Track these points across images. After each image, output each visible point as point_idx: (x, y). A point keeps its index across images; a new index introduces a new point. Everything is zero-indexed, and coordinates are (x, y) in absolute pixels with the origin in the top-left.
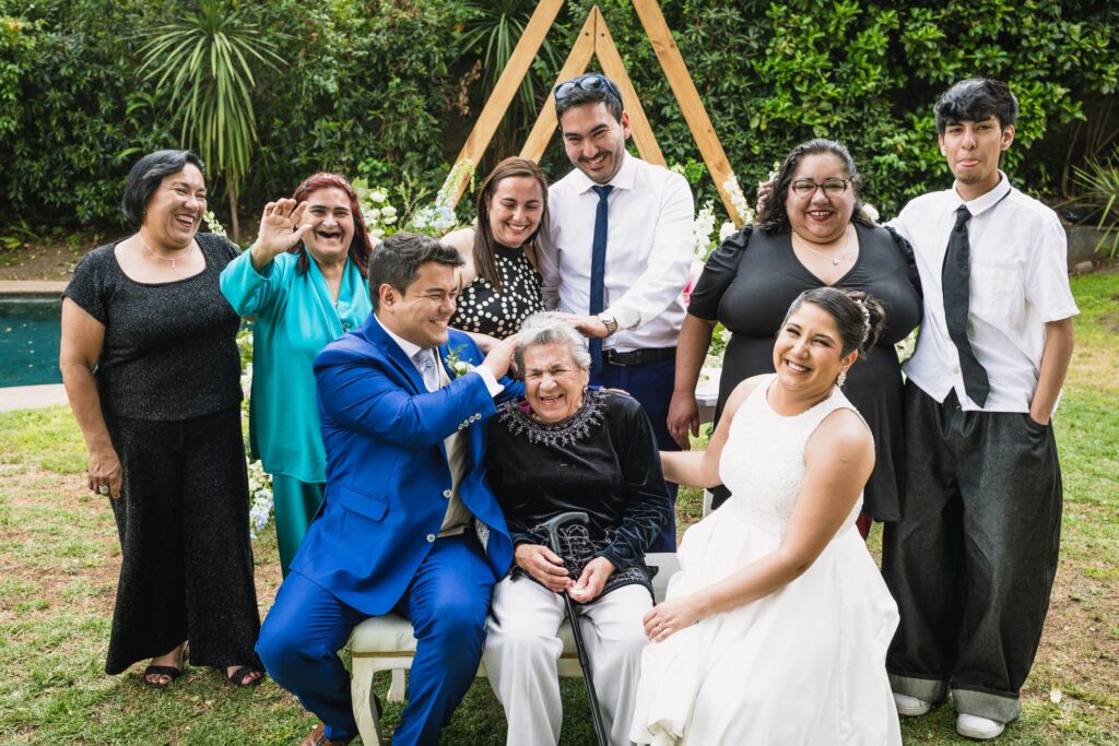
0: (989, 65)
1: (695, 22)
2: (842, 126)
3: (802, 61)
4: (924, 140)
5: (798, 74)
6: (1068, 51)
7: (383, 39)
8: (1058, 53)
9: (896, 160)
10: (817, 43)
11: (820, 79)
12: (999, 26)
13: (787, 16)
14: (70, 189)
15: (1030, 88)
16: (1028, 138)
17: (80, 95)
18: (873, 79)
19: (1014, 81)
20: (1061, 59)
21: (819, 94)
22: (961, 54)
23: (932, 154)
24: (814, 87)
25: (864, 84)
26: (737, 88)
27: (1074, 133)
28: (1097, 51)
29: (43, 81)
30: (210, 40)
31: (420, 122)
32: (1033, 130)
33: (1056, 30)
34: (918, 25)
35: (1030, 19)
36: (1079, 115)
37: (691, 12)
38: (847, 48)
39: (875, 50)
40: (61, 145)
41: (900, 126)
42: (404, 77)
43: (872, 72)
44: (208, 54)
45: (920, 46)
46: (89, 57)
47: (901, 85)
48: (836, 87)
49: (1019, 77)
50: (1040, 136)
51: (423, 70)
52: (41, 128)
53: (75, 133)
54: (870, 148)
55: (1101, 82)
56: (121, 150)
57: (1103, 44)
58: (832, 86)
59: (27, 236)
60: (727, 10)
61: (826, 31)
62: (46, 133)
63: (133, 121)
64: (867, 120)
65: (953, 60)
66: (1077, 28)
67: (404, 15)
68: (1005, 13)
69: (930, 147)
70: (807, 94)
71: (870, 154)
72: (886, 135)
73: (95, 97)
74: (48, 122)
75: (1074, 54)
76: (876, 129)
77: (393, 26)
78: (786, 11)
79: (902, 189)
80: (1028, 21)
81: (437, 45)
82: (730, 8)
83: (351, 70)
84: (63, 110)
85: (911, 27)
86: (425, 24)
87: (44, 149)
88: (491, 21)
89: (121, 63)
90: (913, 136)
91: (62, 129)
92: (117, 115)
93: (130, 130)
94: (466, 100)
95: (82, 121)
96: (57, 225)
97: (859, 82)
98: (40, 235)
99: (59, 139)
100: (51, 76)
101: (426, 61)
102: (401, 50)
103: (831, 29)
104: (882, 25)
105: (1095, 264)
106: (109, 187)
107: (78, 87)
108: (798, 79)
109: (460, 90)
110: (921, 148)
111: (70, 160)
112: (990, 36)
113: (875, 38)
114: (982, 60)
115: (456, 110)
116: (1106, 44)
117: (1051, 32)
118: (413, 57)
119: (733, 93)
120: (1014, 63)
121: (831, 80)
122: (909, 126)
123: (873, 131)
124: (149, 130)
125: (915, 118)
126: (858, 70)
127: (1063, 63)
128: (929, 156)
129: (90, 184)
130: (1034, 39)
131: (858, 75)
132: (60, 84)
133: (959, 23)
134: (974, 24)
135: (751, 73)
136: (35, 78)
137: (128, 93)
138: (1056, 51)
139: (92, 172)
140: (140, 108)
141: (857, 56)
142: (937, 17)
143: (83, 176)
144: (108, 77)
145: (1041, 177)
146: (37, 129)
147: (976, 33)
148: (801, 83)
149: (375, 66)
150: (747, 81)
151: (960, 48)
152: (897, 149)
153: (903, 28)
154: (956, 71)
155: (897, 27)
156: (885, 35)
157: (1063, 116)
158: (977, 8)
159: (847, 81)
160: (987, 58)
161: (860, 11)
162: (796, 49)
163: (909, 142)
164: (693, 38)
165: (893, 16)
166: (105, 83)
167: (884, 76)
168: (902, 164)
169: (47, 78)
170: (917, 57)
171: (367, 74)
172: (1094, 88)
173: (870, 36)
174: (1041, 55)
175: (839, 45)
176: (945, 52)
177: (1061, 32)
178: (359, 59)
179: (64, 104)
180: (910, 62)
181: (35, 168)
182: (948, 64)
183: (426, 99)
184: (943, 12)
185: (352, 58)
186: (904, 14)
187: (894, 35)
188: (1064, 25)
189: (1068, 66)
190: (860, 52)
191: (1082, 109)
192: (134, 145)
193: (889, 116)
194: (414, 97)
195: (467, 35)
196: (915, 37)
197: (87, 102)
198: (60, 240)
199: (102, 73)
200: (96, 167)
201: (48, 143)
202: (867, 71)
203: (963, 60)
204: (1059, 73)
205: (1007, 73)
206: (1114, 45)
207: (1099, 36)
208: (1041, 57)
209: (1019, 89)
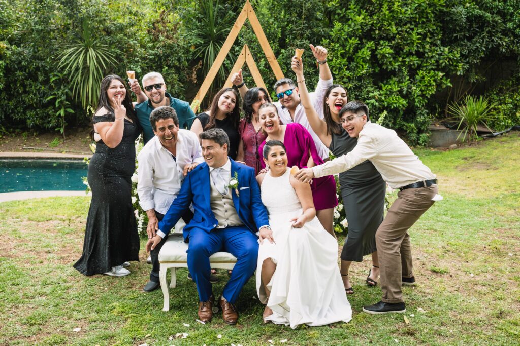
0: (412, 64)
1: (291, 45)
2: (352, 88)
3: (335, 62)
4: (386, 94)
5: (334, 67)
6: (444, 58)
7: (160, 51)
8: (440, 59)
9: (375, 102)
10: (342, 54)
11: (343, 69)
12: (416, 48)
13: (329, 44)
14: (24, 113)
15: (429, 73)
16: (429, 94)
17: (30, 73)
18: (365, 69)
19: (422, 70)
20: (441, 61)
21: (343, 75)
22: (400, 59)
23: (390, 100)
24: (341, 72)
25: (361, 71)
26: (309, 72)
27: (449, 92)
28: (455, 58)
29: (14, 67)
30: (87, 51)
31: (176, 86)
32: (430, 90)
33: (439, 50)
34: (383, 47)
35: (428, 45)
36: (449, 84)
37: (290, 41)
38: (354, 56)
39: (366, 57)
40: (21, 94)
41: (377, 88)
42: (169, 67)
43: (364, 66)
44: (86, 57)
45: (384, 56)
46: (35, 57)
47: (377, 71)
48: (350, 72)
49: (424, 69)
50: (433, 92)
51: (177, 64)
52: (13, 87)
53: (27, 89)
54: (364, 97)
55: (457, 71)
56: (47, 97)
57: (458, 55)
58: (348, 72)
59: (4, 133)
60: (304, 40)
61: (345, 50)
62: (15, 89)
63: (53, 84)
64: (363, 86)
65: (398, 61)
66: (447, 49)
67: (169, 41)
68: (418, 43)
69: (389, 97)
70: (338, 75)
71: (364, 100)
72: (371, 92)
73: (36, 74)
74: (16, 84)
75: (446, 60)
76: (367, 89)
77: (165, 46)
78: (329, 41)
80: (427, 46)
81: (184, 54)
82: (306, 40)
83: (147, 64)
84: (23, 79)
85: (380, 48)
86: (178, 45)
87: (13, 95)
88: (206, 44)
89: (48, 60)
90: (382, 92)
91: (22, 88)
92: (46, 82)
93: (51, 88)
94: (195, 77)
95: (31, 84)
96: (18, 128)
97: (359, 71)
98: (10, 133)
99: (20, 92)
100: (18, 65)
101: (179, 60)
102: (168, 56)
103: (347, 49)
104: (368, 47)
105: (458, 146)
106: (41, 112)
107: (29, 70)
108: (334, 69)
109: (193, 73)
110: (385, 97)
111: (24, 100)
112: (412, 52)
113: (365, 52)
114: (409, 62)
115: (191, 81)
116: (459, 55)
117: (437, 51)
118: (173, 59)
119: (307, 75)
120: (422, 63)
121: (347, 69)
122: (380, 88)
123: (365, 90)
124: (59, 88)
125: (383, 85)
126: (359, 65)
127: (442, 63)
128: (388, 100)
129: (33, 111)
130: (430, 53)
131: (358, 67)
132: (22, 69)
133: (400, 46)
134: (405, 47)
136: (11, 66)
137: (50, 73)
138: (439, 58)
139: (34, 105)
140: (56, 79)
141: (358, 60)
142: (390, 44)
143: (30, 107)
144: (42, 66)
145: (436, 110)
146: (11, 87)
147: (406, 51)
148: (335, 70)
149: (157, 62)
150: (313, 69)
151: (400, 57)
152: (375, 98)
153: (377, 48)
154: (398, 66)
155: (374, 48)
156: (369, 51)
157: (442, 85)
158: (407, 41)
159: (354, 70)
160: (411, 61)
161: (359, 42)
162: (333, 57)
163: (380, 95)
164: (290, 52)
165: (372, 44)
166: (41, 69)
167: (370, 68)
168: (377, 104)
169: (16, 66)
170: (383, 60)
171: (154, 65)
172: (454, 73)
173: (363, 52)
174: (433, 60)
175: (350, 55)
176: (394, 58)
177: (441, 51)
178: (150, 60)
179: (23, 77)
180: (380, 62)
181: (10, 104)
182: (395, 63)
183: (178, 76)
184: (393, 42)
185: (147, 59)
186: (377, 43)
187: (373, 51)
188: (442, 48)
189: (444, 64)
190: (360, 58)
191: (450, 82)
192: (53, 95)
193: (372, 84)
194: (174, 75)
195: (196, 49)
196: (381, 52)
197: (33, 76)
198: (18, 135)
199: (40, 64)
200: (36, 103)
201: (15, 94)
202: (362, 65)
203: (402, 62)
204: (440, 67)
205: (420, 67)
206: (462, 55)
207: (455, 52)
208: (433, 61)
209: (424, 73)
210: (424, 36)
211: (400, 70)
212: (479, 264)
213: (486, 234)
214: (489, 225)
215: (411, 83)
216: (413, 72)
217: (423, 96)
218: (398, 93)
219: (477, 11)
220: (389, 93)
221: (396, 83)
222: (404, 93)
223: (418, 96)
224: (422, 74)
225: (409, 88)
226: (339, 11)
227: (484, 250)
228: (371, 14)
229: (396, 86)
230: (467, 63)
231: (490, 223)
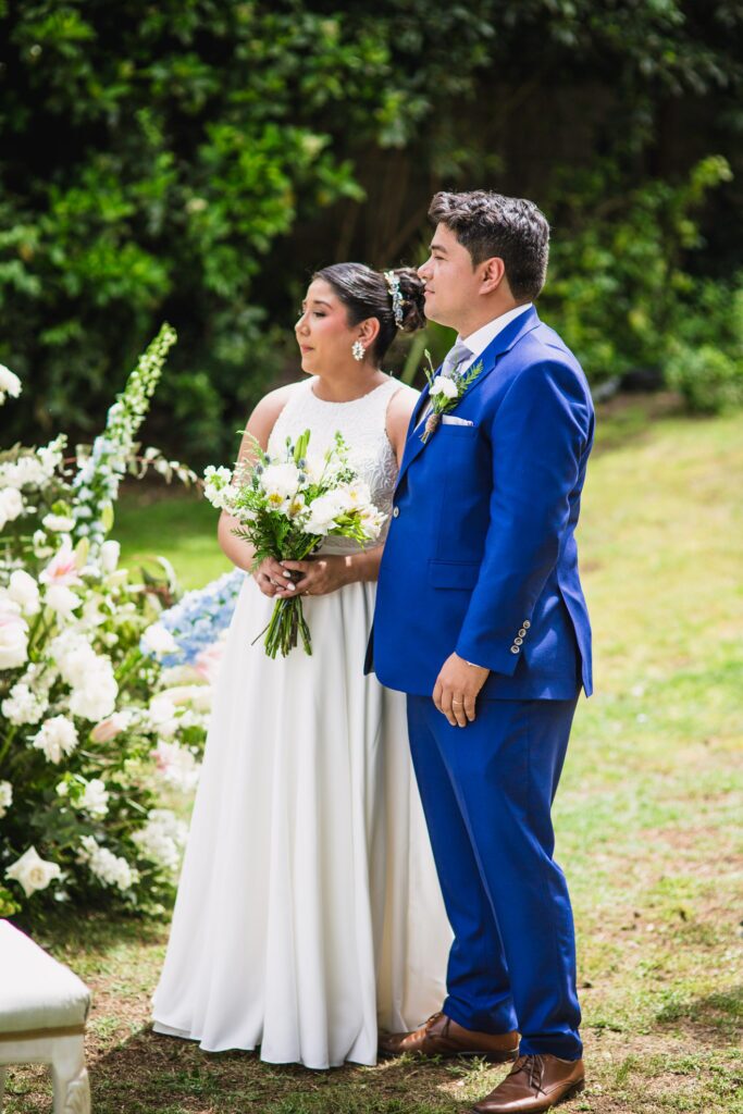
0: (180, 90)
6: (320, 69)
8: (303, 71)
9: (20, 274)
12: (194, 20)
15: (259, 136)
16: (263, 232)
19: (231, 123)
20: (309, 83)
22: (126, 69)
23: (89, 263)
28: (370, 70)
32: (270, 216)
33: (295, 29)
35: (247, 8)
36: (352, 189)
41: (20, 209)
45: (50, 51)
47: (19, 126)
49: (236, 116)
50: (284, 227)
55: (377, 126)
57: (379, 56)
65: (109, 79)
66: (330, 27)
69: (84, 248)
75: (331, 76)
79: (37, 332)
80: (245, 12)
85: (30, 14)
90: (50, 228)
110: (67, 251)
112: (178, 38)
114: (165, 83)
116: (385, 56)
117: (287, 33)
120: (225, 89)
122: (38, 206)
125: (53, 192)
127: (313, 92)
128: (82, 266)
130: (257, 45)
138: (298, 68)
147: (152, 31)
151: (124, 56)
152: (20, 253)
154: (120, 100)
157: (320, 190)
160: (175, 79)
163: (42, 239)
168: (31, 285)
170: (47, 74)
172: (367, 135)
174: (273, 75)
176: (97, 64)
177: (305, 34)
180: (34, 82)
182: (103, 87)
188: (310, 23)
189: (320, 98)
191: (357, 176)
196: (39, 35)
204: (306, 110)
205: (216, 108)
206: (399, 57)
207: (368, 42)
208: (273, 81)
209: (239, 139)
211: (129, 123)
212: (635, 989)
213: (622, 856)
214: (623, 819)
215: (183, 179)
216: (186, 133)
217: (237, 240)
218: (125, 229)
220: (82, 229)
221: (112, 182)
222: (155, 227)
223: (218, 242)
224: (229, 140)
225: (175, 204)
227: (634, 927)
229: (117, 197)
230: (421, 90)
231: (624, 808)
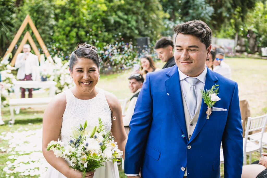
3: (60, 37)
113: (73, 33)
135: (51, 38)
165: (76, 30)
210: (97, 28)
219: (118, 19)
226: (61, 15)
228: (75, 17)
